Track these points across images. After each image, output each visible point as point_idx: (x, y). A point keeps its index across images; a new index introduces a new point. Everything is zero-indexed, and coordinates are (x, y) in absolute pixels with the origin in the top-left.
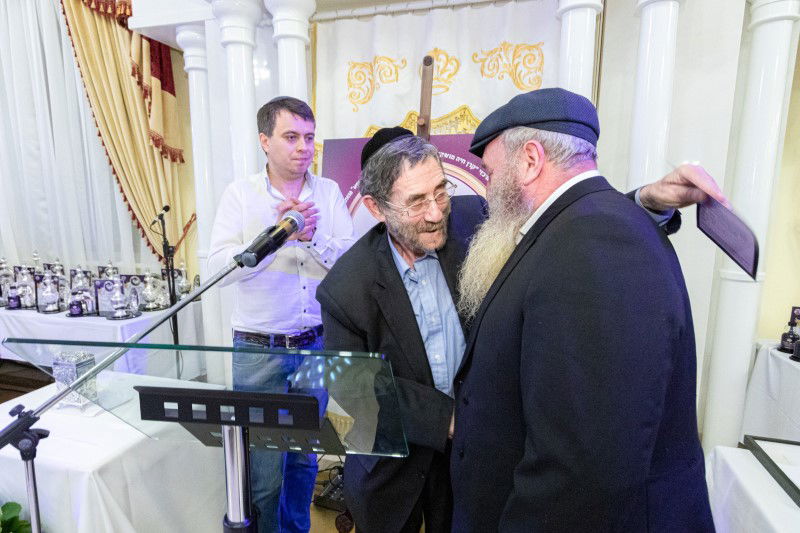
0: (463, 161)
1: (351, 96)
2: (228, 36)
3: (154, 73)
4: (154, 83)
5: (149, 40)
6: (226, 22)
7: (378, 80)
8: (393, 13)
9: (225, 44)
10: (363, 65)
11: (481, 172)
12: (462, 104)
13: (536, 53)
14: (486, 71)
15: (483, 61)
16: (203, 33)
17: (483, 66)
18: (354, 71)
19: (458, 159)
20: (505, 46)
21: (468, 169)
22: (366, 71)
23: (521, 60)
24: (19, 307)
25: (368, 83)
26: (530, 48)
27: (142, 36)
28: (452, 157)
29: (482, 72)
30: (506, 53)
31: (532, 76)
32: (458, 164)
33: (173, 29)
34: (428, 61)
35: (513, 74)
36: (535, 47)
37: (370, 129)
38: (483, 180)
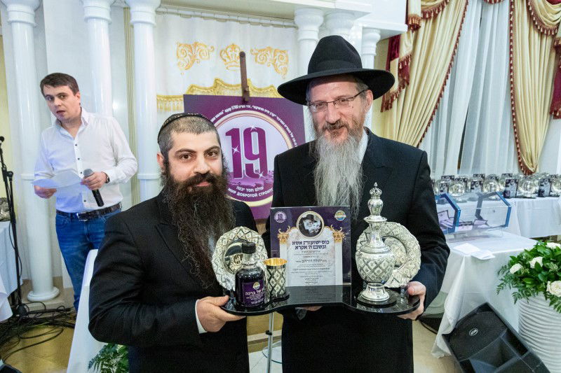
0: (268, 112)
1: (178, 64)
2: (90, 13)
7: (198, 57)
8: (205, 18)
9: (87, 19)
10: (186, 45)
11: (278, 118)
13: (284, 55)
14: (258, 59)
15: (257, 54)
17: (256, 57)
18: (180, 48)
19: (266, 111)
20: (270, 49)
21: (271, 116)
22: (187, 49)
23: (277, 57)
25: (188, 57)
26: (281, 52)
28: (262, 109)
29: (256, 61)
30: (270, 52)
31: (283, 66)
32: (266, 113)
34: (242, 55)
35: (274, 64)
36: (284, 52)
37: (192, 87)
38: (279, 122)
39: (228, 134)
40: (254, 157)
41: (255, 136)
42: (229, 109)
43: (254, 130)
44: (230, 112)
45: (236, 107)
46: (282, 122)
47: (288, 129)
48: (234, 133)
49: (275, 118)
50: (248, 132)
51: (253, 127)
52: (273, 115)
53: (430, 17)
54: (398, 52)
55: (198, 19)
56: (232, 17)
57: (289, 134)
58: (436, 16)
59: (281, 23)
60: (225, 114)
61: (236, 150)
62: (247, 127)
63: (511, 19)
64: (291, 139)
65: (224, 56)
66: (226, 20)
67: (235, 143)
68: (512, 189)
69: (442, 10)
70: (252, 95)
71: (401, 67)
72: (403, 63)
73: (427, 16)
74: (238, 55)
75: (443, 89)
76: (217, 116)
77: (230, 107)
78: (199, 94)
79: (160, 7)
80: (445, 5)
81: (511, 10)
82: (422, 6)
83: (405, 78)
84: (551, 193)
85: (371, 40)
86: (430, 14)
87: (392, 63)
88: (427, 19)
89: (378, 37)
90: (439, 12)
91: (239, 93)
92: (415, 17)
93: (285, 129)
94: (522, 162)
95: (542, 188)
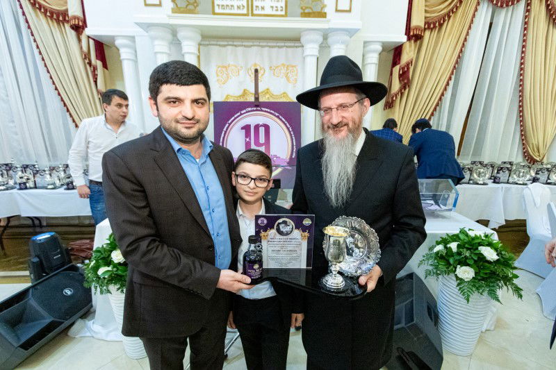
0: (273, 112)
1: (218, 80)
3: (97, 57)
4: (99, 64)
5: (94, 40)
6: (156, 42)
7: (230, 74)
8: (236, 46)
9: (156, 53)
10: (223, 67)
11: (280, 117)
12: (267, 87)
13: (295, 69)
15: (274, 70)
16: (134, 42)
17: (274, 72)
18: (219, 69)
19: (271, 111)
20: (283, 65)
21: (275, 115)
22: (224, 70)
23: (289, 71)
24: (26, 188)
25: (225, 75)
26: (293, 67)
27: (89, 37)
28: (269, 110)
29: (274, 74)
30: (283, 68)
31: (294, 78)
32: (271, 113)
33: (113, 38)
34: (256, 71)
35: (286, 76)
36: (295, 66)
37: (227, 96)
38: (281, 120)
39: (242, 128)
40: (261, 145)
41: (262, 130)
42: (245, 111)
43: (261, 126)
44: (244, 113)
45: (250, 109)
46: (283, 119)
47: (288, 124)
48: (247, 128)
49: (278, 117)
50: (257, 127)
51: (261, 123)
52: (277, 114)
53: (435, 27)
54: (400, 59)
55: (230, 47)
56: (255, 44)
57: (288, 129)
58: (441, 25)
59: (293, 44)
60: (241, 114)
61: (248, 140)
62: (256, 123)
63: (527, 20)
64: (290, 132)
65: (250, 72)
66: (251, 46)
67: (248, 135)
68: (503, 176)
69: (449, 19)
70: (261, 100)
71: (401, 72)
72: (403, 68)
73: (432, 26)
74: (253, 71)
75: (445, 89)
76: (235, 116)
77: (245, 109)
78: (232, 100)
79: (202, 41)
80: (451, 14)
81: (528, 11)
82: (426, 18)
83: (406, 81)
84: (549, 181)
85: (374, 51)
86: (434, 24)
87: (394, 69)
88: (432, 29)
89: (380, 48)
90: (444, 21)
91: (252, 99)
92: (417, 28)
93: (285, 124)
94: (527, 151)
95: (538, 176)
